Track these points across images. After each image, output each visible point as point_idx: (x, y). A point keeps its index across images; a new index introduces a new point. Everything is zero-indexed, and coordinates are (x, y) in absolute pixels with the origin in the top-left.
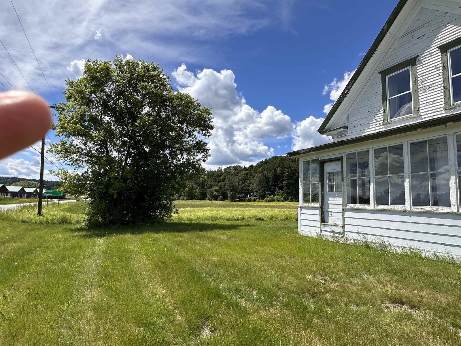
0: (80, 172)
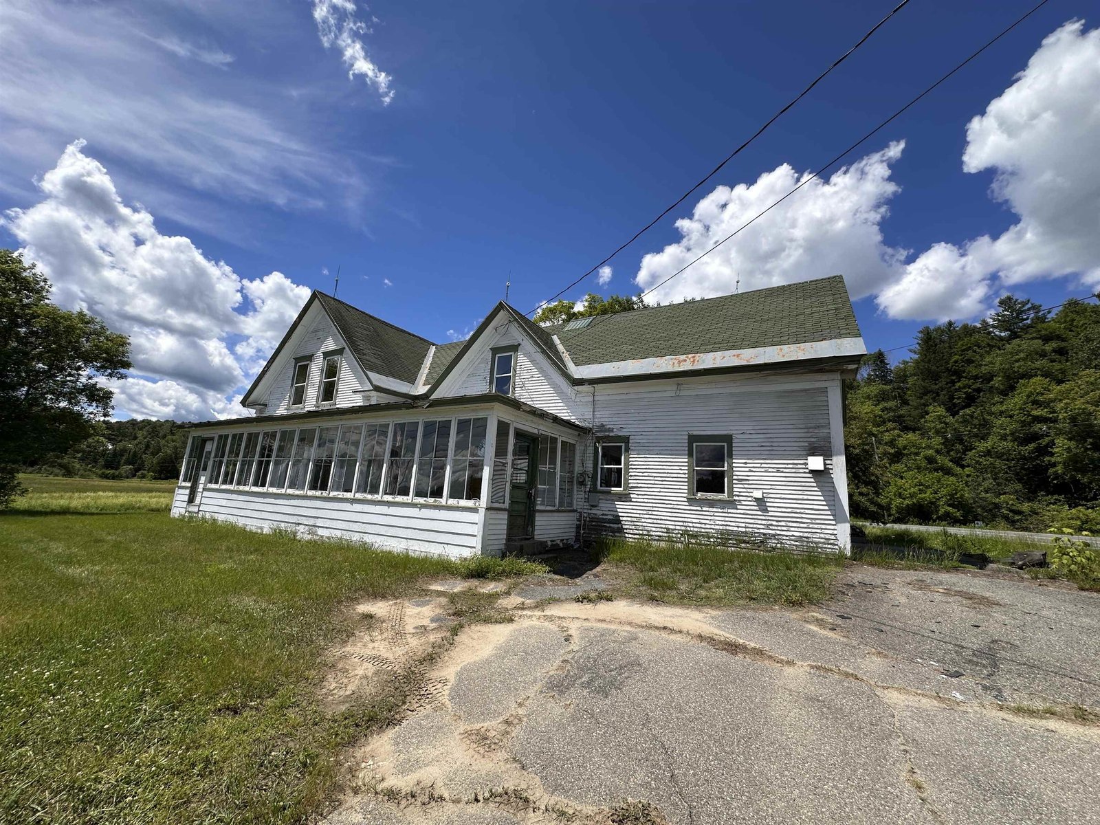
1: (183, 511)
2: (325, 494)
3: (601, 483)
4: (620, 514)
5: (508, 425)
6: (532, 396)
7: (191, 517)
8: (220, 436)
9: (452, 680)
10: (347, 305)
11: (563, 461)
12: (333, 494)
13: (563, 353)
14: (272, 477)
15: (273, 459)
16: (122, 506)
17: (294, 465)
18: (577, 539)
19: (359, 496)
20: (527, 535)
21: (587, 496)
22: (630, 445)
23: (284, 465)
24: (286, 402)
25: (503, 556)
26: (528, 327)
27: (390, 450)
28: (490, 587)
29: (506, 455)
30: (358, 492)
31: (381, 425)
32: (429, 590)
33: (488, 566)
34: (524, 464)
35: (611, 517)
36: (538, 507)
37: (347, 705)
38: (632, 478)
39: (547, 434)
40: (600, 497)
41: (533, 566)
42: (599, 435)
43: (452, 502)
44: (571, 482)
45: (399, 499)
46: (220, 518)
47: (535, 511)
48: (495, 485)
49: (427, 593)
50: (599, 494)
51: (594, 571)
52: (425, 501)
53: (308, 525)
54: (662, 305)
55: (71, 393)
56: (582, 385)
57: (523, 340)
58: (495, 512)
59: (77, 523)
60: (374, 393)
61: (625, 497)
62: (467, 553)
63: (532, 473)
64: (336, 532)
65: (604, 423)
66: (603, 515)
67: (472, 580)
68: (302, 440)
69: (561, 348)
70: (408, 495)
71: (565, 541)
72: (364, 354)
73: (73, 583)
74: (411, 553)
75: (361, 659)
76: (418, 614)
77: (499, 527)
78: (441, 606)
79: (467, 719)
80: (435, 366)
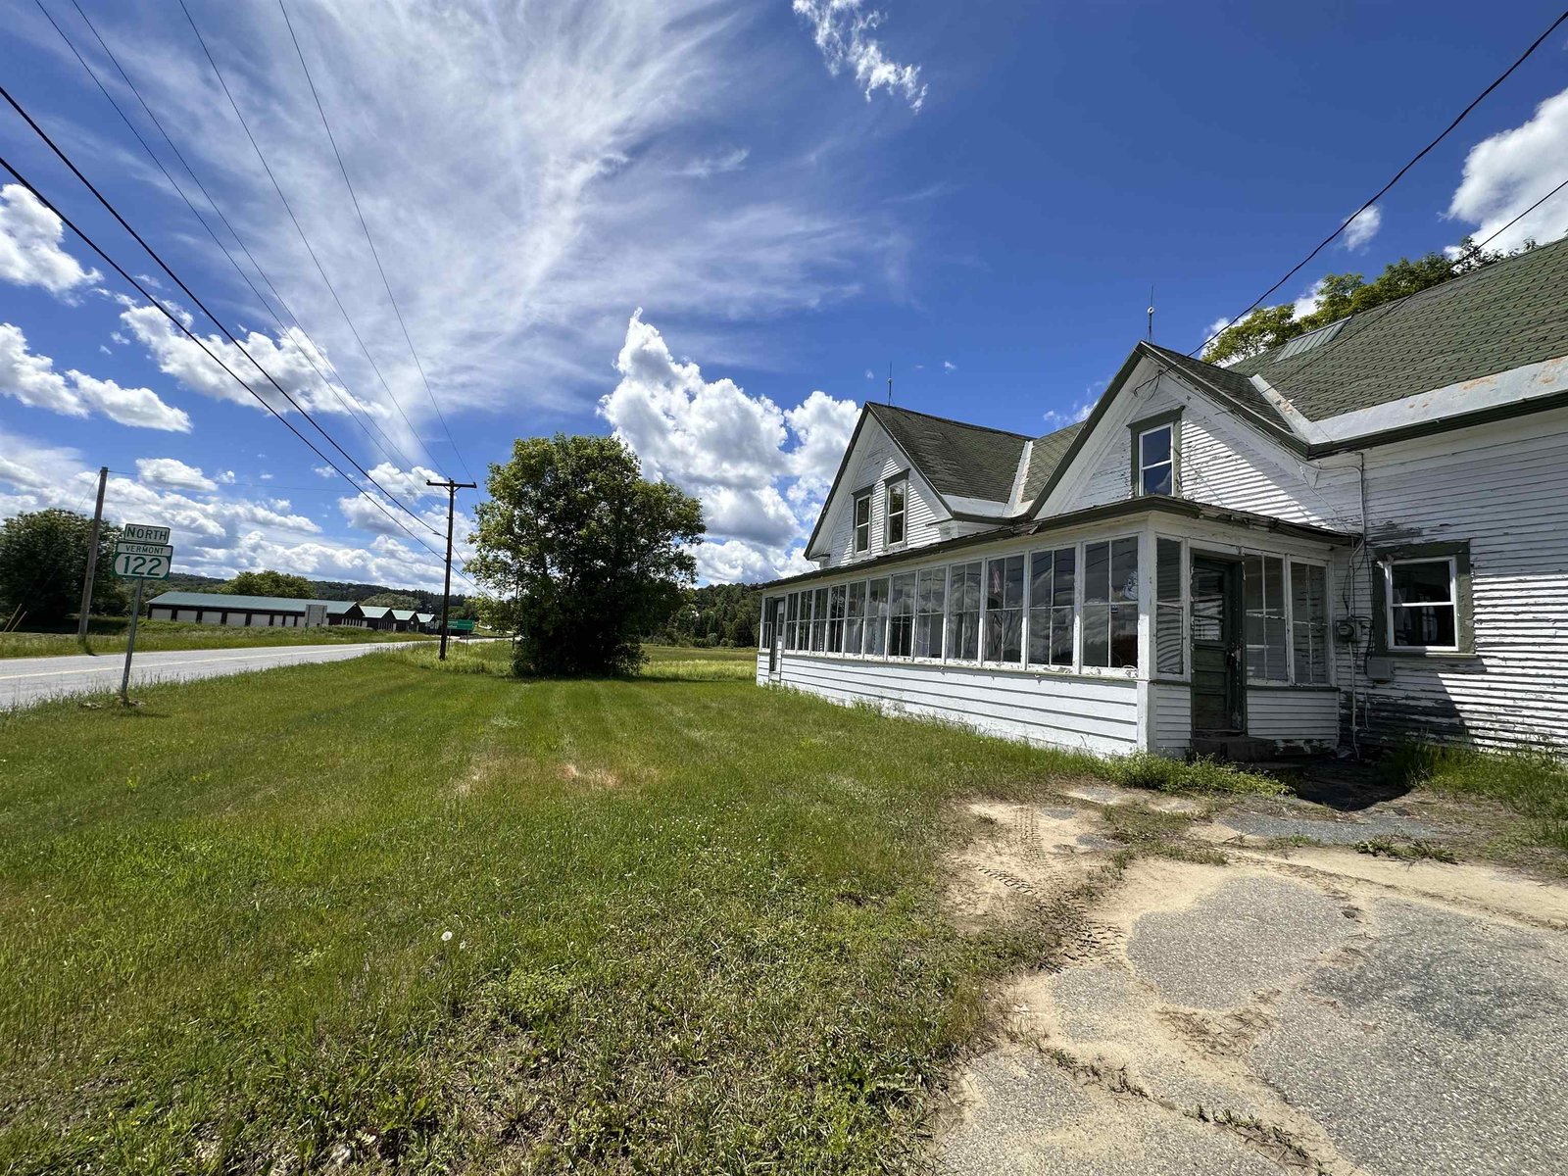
0: (507, 596)
1: (767, 679)
2: (908, 660)
3: (1396, 637)
4: (1454, 698)
5: (1177, 545)
6: (1217, 492)
7: (774, 686)
8: (790, 595)
9: (1129, 933)
10: (906, 411)
11: (1298, 599)
12: (918, 660)
13: (1279, 403)
14: (847, 643)
15: (845, 618)
16: (716, 673)
17: (868, 625)
18: (1345, 738)
19: (951, 662)
20: (1233, 728)
21: (1362, 663)
22: (1472, 558)
23: (858, 625)
24: (849, 549)
25: (1190, 759)
26: (1198, 374)
27: (986, 599)
28: (1171, 805)
29: (1178, 596)
30: (948, 657)
31: (970, 566)
32: (1069, 798)
33: (1163, 773)
34: (1212, 609)
35: (1430, 704)
36: (1251, 682)
37: (981, 927)
38: (1484, 625)
39: (1259, 553)
40: (1397, 665)
41: (1253, 780)
42: (1382, 544)
43: (1087, 671)
44: (1320, 636)
45: (1007, 666)
46: (801, 688)
47: (1245, 688)
48: (1163, 646)
49: (1065, 800)
50: (1393, 659)
51: (1394, 801)
52: (1045, 669)
53: (894, 699)
54: (1541, 242)
55: (666, 564)
56: (1333, 454)
57: (1189, 398)
58: (1168, 687)
59: (690, 689)
60: (954, 524)
61: (1471, 665)
62: (1124, 750)
63: (1233, 625)
64: (927, 708)
65: (1395, 521)
66: (1407, 698)
67: (1137, 791)
68: (874, 595)
69: (1272, 395)
70: (1019, 661)
71: (1315, 743)
72: (935, 472)
73: (697, 745)
74: (1032, 744)
75: (989, 874)
76: (1058, 827)
77: (1177, 712)
78: (1090, 822)
79: (1163, 995)
80: (1035, 470)
